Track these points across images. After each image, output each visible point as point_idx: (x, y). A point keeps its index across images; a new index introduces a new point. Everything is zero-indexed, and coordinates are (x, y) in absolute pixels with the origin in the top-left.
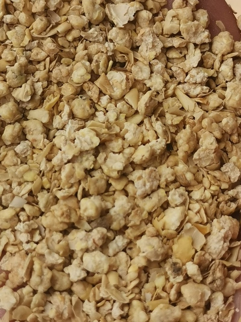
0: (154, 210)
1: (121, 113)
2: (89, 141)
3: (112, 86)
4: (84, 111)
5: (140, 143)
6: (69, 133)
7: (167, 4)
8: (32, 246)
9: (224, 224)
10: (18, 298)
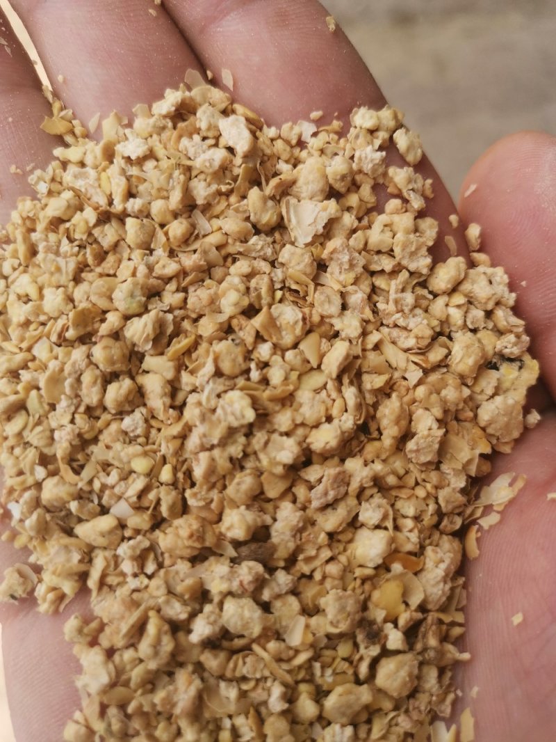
0: (341, 529)
1: (292, 370)
2: (238, 413)
3: (278, 329)
4: (234, 366)
5: (324, 419)
6: (208, 399)
7: (377, 206)
8: (141, 583)
9: (442, 555)
10: (113, 674)
